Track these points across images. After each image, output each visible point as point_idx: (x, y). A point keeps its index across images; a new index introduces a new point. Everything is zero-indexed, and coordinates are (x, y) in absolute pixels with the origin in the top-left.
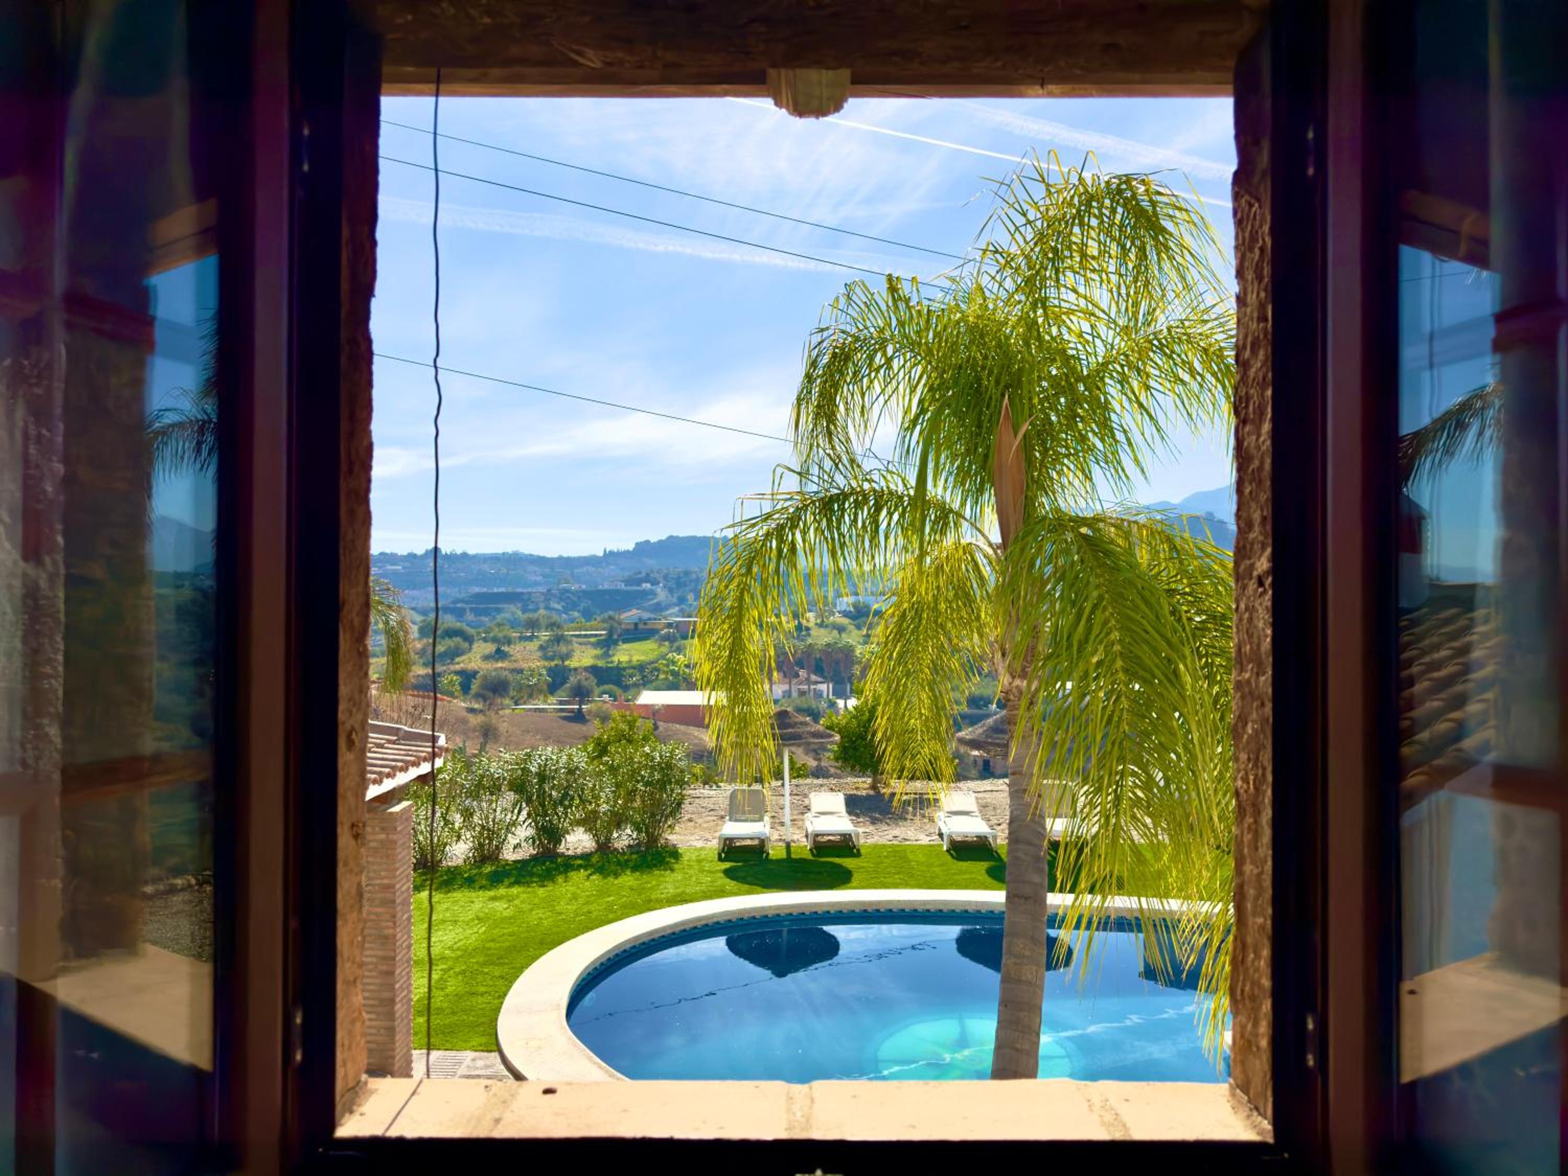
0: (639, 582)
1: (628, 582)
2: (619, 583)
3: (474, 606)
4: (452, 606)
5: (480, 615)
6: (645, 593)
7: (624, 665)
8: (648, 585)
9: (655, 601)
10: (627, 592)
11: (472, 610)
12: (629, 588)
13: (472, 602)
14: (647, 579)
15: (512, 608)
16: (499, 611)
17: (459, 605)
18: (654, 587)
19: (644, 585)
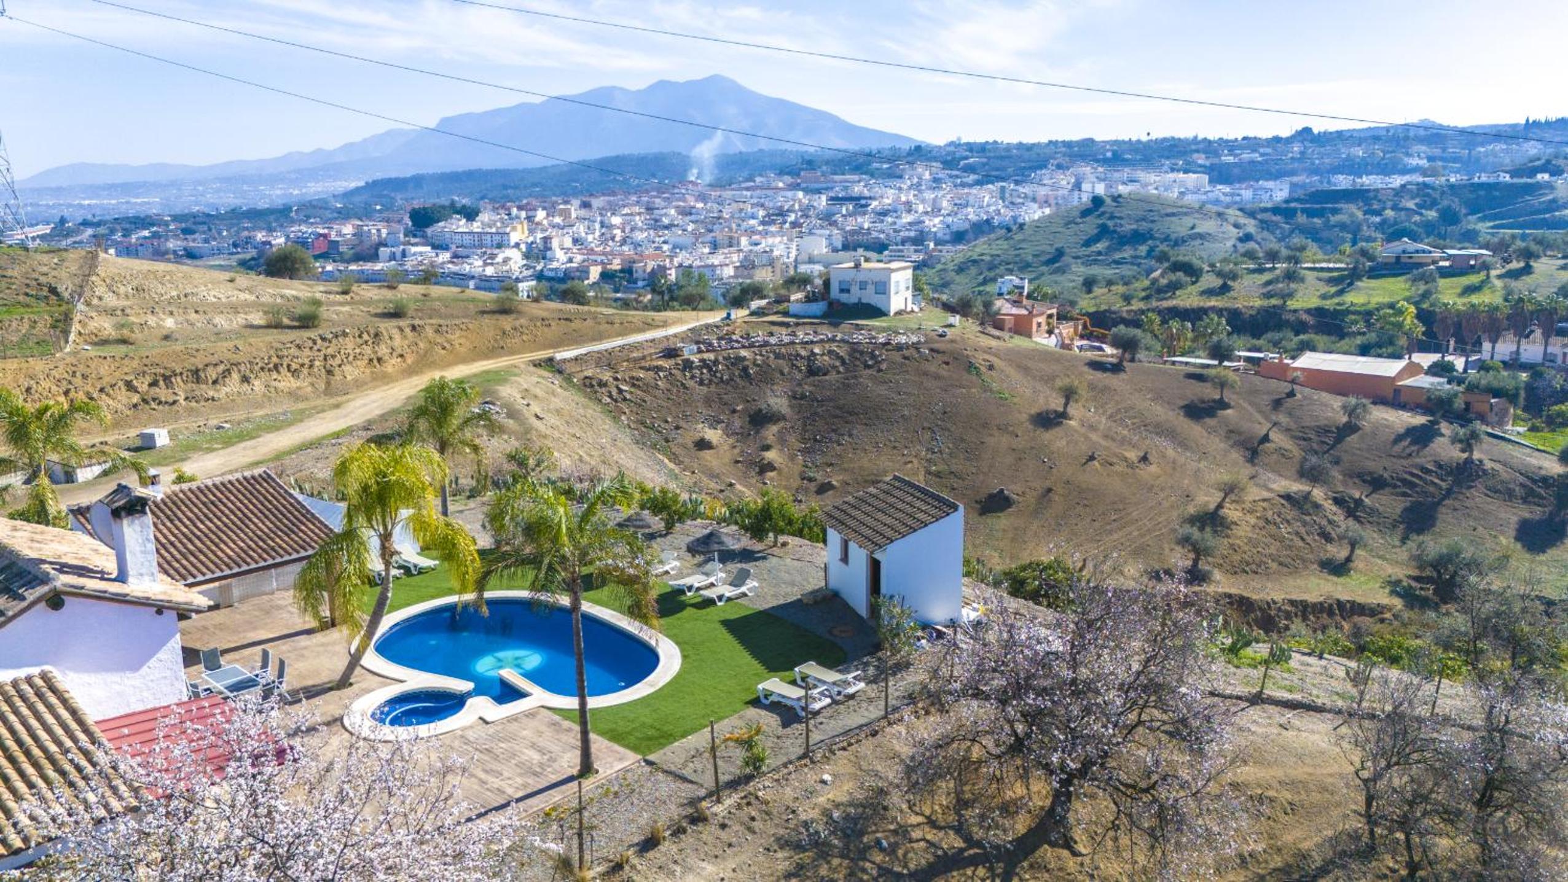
0: (1533, 172)
1: (1514, 173)
2: (1502, 174)
3: (1308, 206)
4: (1285, 206)
5: (1313, 217)
6: (1539, 186)
7: (1286, 316)
8: (1546, 176)
9: (1550, 197)
10: (1512, 185)
11: (1303, 211)
12: (1516, 180)
13: (1307, 202)
14: (1543, 169)
15: (1352, 208)
16: (1335, 211)
17: (1293, 205)
18: (1554, 179)
19: (1539, 176)
